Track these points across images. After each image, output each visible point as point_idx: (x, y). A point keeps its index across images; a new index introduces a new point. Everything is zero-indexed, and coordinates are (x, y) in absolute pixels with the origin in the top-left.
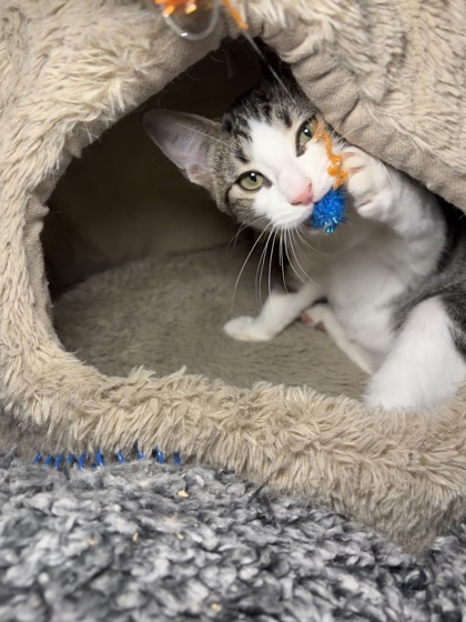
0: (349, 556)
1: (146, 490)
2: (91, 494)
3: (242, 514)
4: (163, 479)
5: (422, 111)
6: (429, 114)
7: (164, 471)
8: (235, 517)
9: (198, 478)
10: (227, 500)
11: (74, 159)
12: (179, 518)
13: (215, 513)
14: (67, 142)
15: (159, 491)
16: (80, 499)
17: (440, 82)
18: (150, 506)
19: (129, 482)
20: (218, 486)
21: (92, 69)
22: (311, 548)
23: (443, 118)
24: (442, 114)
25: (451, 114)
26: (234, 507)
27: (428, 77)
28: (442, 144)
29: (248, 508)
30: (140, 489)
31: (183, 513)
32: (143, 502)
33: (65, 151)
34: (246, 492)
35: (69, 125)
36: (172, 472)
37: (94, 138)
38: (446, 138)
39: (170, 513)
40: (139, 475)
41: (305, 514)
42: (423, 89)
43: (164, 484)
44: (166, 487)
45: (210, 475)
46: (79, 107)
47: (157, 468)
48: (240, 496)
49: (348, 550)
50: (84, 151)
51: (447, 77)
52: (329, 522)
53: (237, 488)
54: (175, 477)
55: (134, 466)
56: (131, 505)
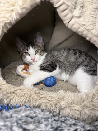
0: (78, 129)
1: (24, 116)
2: (8, 119)
3: (50, 120)
4: (28, 112)
5: (87, 20)
6: (89, 21)
7: (28, 110)
8: (48, 121)
9: (37, 111)
10: (46, 116)
11: (5, 33)
12: (33, 124)
13: (43, 120)
14: (3, 28)
15: (27, 116)
16: (5, 121)
17: (91, 14)
18: (25, 122)
19: (19, 115)
20: (42, 113)
21: (8, 9)
22: (69, 128)
23: (92, 22)
24: (92, 21)
25: (94, 21)
26: (48, 118)
27: (88, 13)
28: (92, 28)
29: (51, 118)
30: (22, 116)
31: (34, 122)
32: (23, 121)
33: (2, 30)
34: (50, 114)
35: (3, 23)
36: (30, 110)
37: (10, 27)
38: (93, 27)
39: (31, 123)
40: (22, 112)
41: (65, 119)
42: (87, 15)
43: (28, 114)
44: (29, 115)
45: (40, 110)
46: (5, 18)
47: (26, 109)
48: (49, 115)
49: (78, 127)
50: (7, 31)
51: (92, 13)
52: (71, 120)
53: (48, 113)
54: (31, 111)
55: (20, 109)
56: (20, 122)
